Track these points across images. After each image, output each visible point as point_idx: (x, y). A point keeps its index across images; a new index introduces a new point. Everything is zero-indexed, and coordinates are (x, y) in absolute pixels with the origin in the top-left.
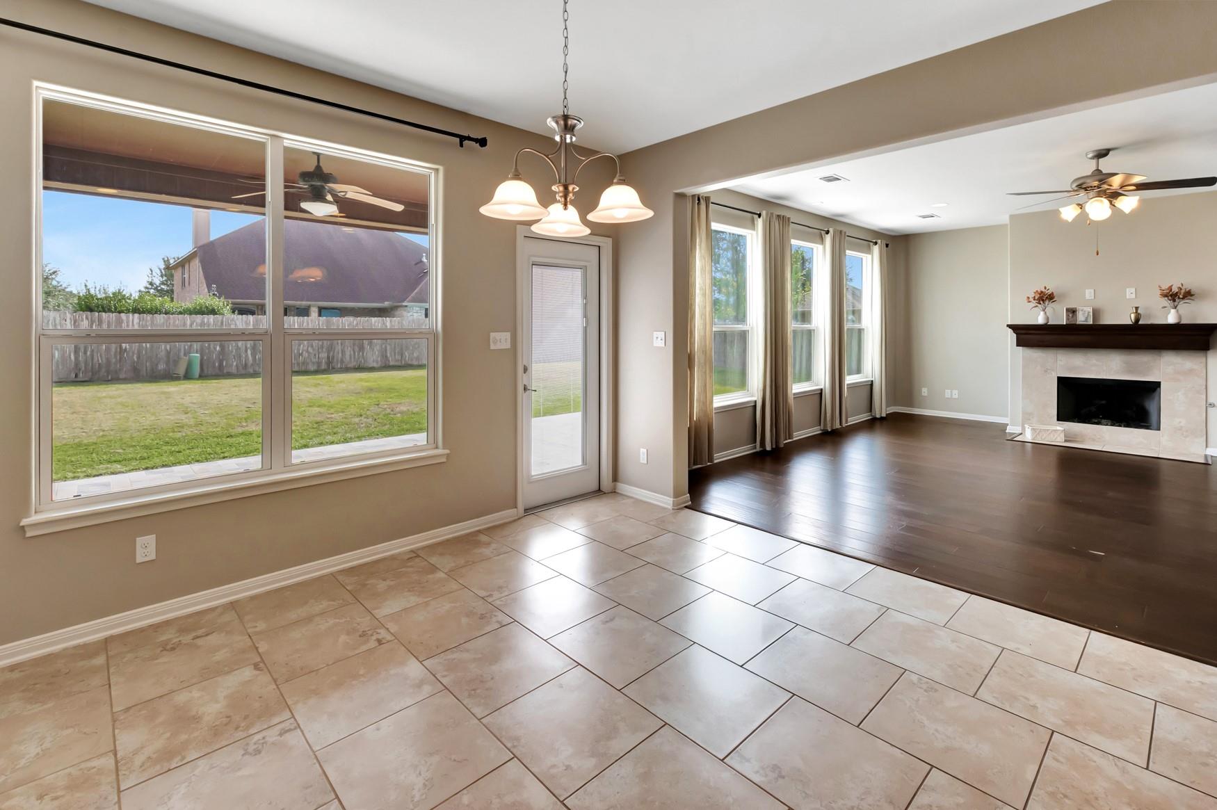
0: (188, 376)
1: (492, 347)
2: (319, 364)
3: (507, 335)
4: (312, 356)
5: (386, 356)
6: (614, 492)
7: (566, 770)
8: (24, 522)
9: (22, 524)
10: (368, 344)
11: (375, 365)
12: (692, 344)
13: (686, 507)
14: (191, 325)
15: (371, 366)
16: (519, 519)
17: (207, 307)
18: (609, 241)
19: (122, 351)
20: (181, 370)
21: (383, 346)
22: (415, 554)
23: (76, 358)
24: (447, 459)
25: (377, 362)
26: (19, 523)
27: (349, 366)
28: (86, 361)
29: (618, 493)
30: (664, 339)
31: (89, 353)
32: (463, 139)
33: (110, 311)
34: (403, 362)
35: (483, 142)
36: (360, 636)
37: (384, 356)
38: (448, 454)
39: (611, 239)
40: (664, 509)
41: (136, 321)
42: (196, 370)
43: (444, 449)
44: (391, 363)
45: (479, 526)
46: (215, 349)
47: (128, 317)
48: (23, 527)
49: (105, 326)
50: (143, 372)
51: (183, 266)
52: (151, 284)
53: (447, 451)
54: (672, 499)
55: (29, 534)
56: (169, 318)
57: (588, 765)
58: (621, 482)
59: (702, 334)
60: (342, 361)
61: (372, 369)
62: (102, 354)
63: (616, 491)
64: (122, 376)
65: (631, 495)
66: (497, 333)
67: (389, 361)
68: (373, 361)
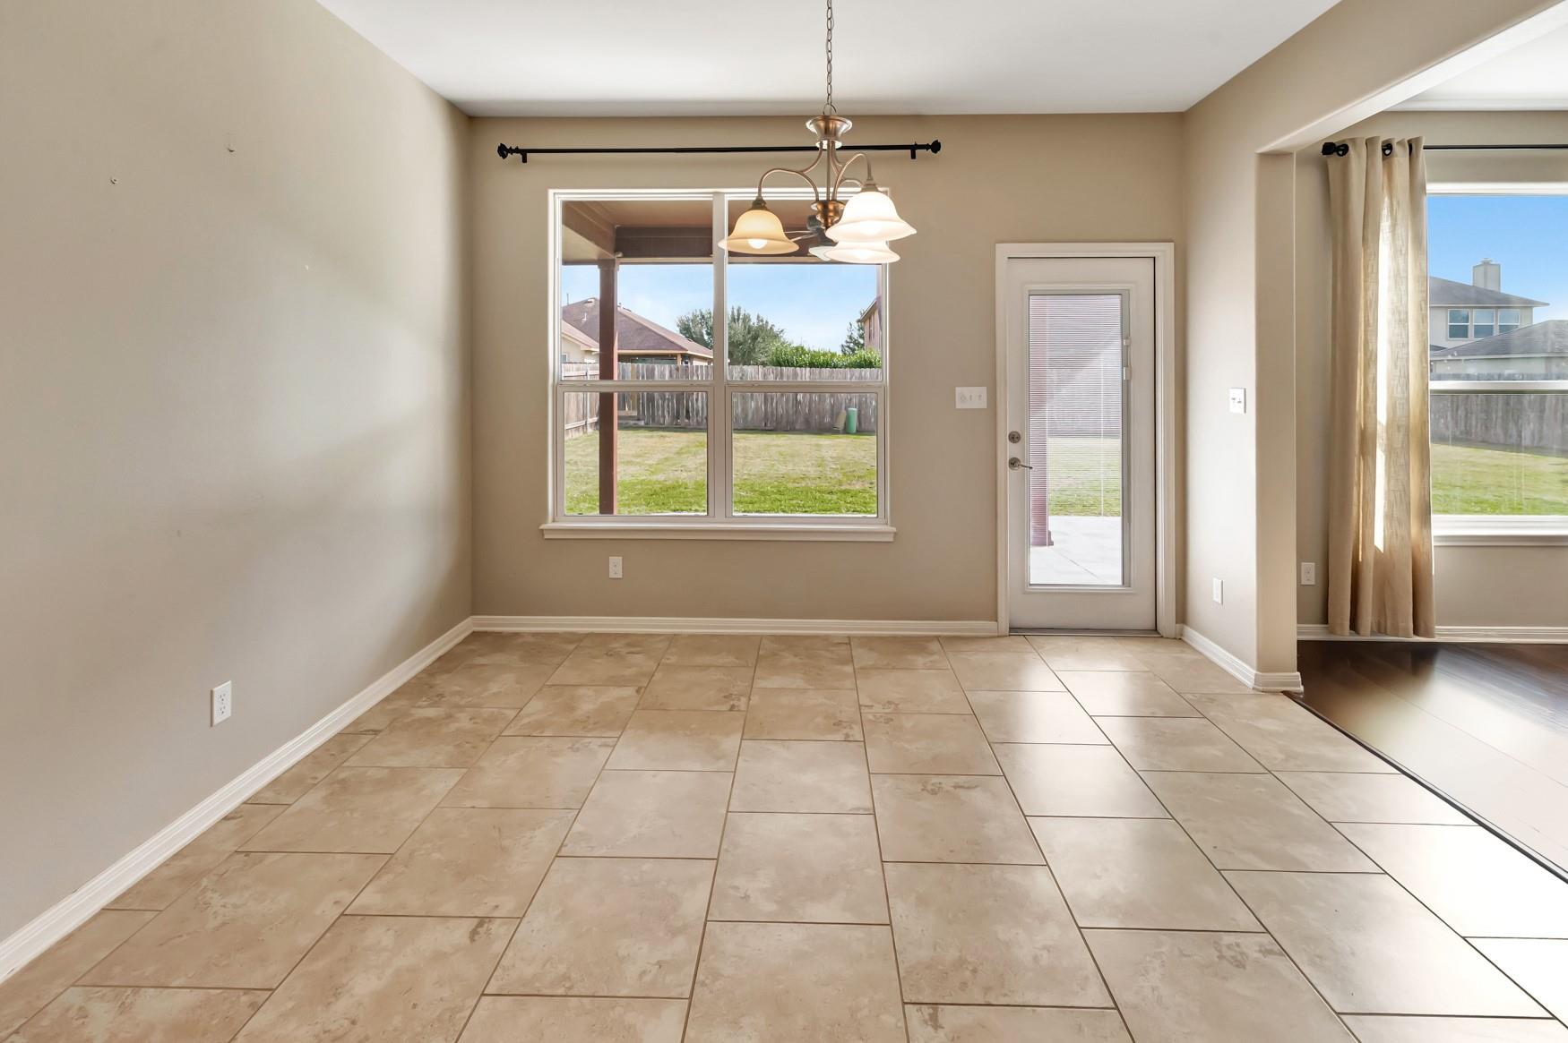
0: (846, 431)
1: (959, 406)
3: (983, 391)
6: (1179, 639)
7: (742, 898)
8: (542, 527)
9: (541, 527)
12: (1370, 411)
13: (1286, 693)
14: (851, 379)
16: (999, 637)
17: (865, 360)
18: (1169, 248)
19: (797, 403)
20: (841, 425)
22: (848, 641)
23: (766, 408)
24: (894, 537)
26: (540, 525)
28: (772, 412)
29: (1183, 641)
30: (1243, 401)
31: (774, 405)
32: (913, 149)
33: (793, 365)
35: (936, 147)
36: (725, 697)
38: (895, 533)
39: (1172, 245)
40: (1240, 683)
41: (808, 374)
42: (854, 424)
43: (892, 526)
45: (941, 630)
46: (871, 403)
48: (542, 530)
49: (785, 379)
50: (813, 424)
51: (870, 318)
52: (851, 338)
53: (894, 529)
54: (1255, 672)
55: (546, 537)
56: (833, 371)
57: (768, 907)
58: (1191, 627)
59: (1399, 394)
62: (782, 406)
63: (1183, 638)
64: (797, 427)
65: (1200, 649)
66: (965, 388)
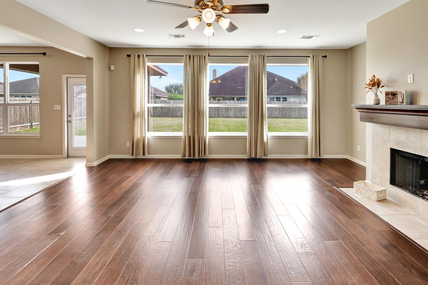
2: (215, 115)
3: (60, 106)
4: (213, 112)
5: (236, 113)
10: (230, 109)
11: (232, 116)
15: (231, 116)
19: (170, 109)
21: (235, 110)
23: (161, 111)
25: (233, 115)
27: (224, 116)
28: (163, 111)
34: (242, 116)
37: (235, 113)
44: (238, 116)
47: (171, 101)
60: (222, 114)
61: (231, 117)
62: (166, 110)
64: (170, 115)
67: (237, 115)
68: (232, 115)
